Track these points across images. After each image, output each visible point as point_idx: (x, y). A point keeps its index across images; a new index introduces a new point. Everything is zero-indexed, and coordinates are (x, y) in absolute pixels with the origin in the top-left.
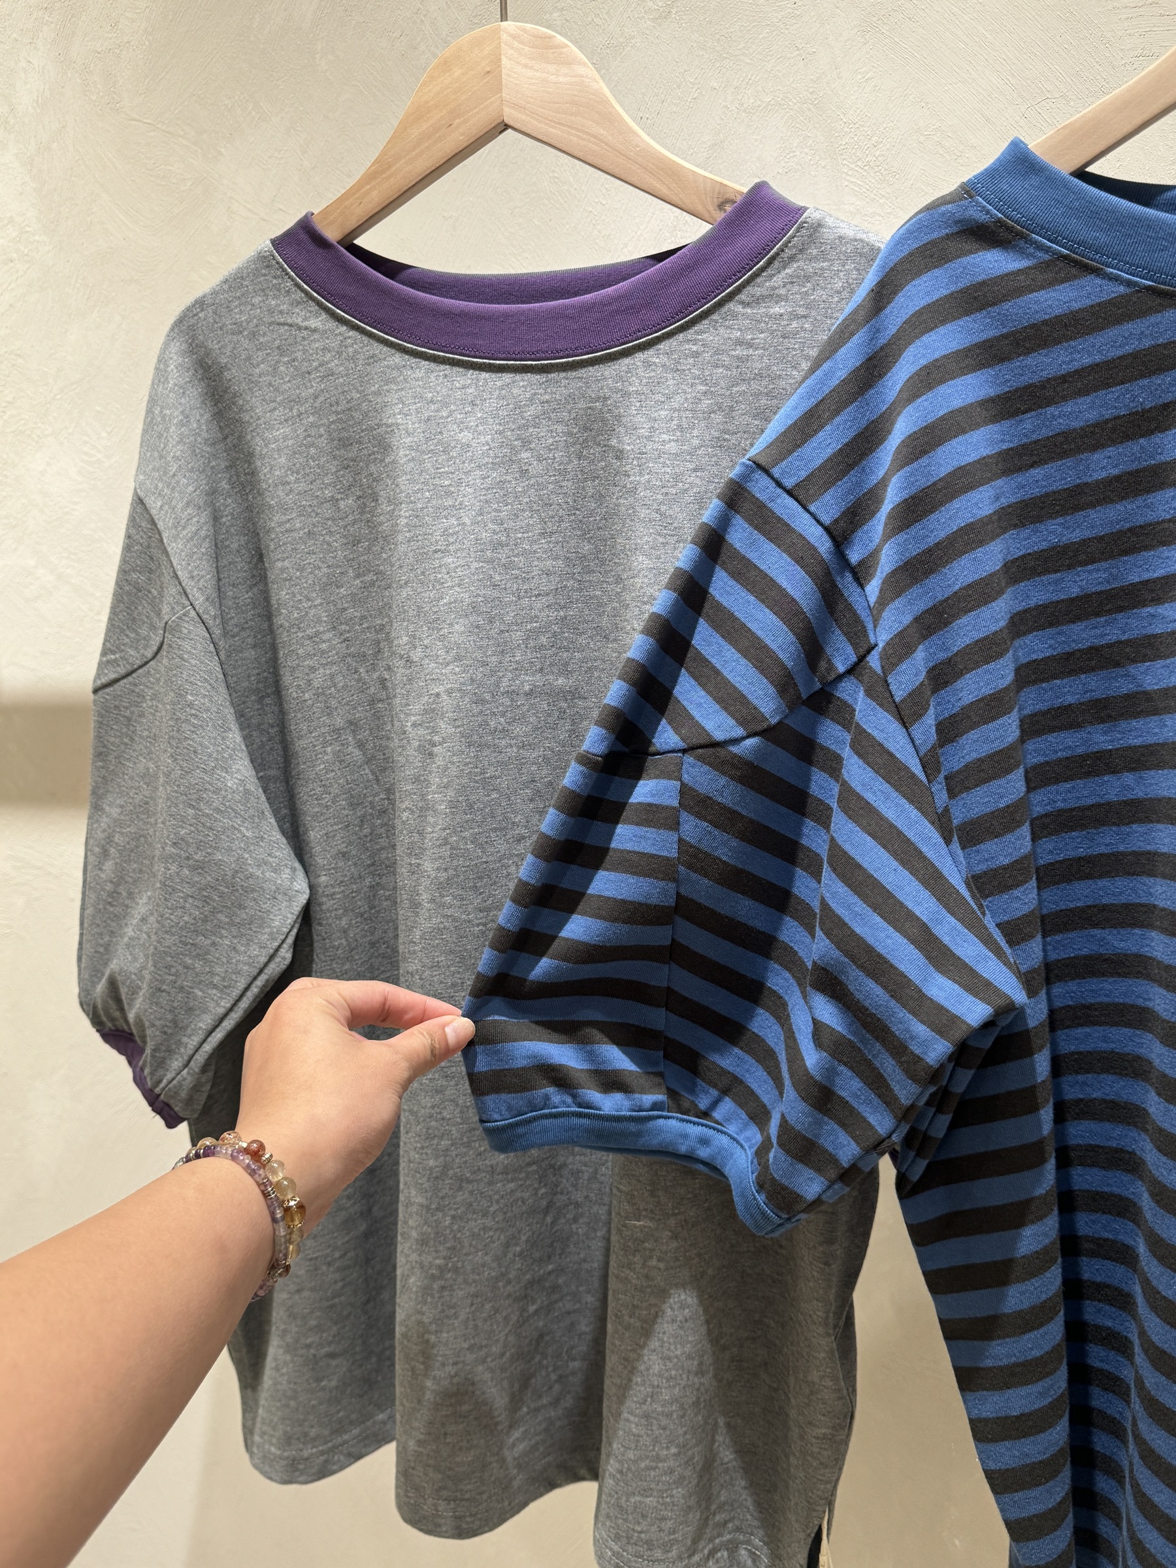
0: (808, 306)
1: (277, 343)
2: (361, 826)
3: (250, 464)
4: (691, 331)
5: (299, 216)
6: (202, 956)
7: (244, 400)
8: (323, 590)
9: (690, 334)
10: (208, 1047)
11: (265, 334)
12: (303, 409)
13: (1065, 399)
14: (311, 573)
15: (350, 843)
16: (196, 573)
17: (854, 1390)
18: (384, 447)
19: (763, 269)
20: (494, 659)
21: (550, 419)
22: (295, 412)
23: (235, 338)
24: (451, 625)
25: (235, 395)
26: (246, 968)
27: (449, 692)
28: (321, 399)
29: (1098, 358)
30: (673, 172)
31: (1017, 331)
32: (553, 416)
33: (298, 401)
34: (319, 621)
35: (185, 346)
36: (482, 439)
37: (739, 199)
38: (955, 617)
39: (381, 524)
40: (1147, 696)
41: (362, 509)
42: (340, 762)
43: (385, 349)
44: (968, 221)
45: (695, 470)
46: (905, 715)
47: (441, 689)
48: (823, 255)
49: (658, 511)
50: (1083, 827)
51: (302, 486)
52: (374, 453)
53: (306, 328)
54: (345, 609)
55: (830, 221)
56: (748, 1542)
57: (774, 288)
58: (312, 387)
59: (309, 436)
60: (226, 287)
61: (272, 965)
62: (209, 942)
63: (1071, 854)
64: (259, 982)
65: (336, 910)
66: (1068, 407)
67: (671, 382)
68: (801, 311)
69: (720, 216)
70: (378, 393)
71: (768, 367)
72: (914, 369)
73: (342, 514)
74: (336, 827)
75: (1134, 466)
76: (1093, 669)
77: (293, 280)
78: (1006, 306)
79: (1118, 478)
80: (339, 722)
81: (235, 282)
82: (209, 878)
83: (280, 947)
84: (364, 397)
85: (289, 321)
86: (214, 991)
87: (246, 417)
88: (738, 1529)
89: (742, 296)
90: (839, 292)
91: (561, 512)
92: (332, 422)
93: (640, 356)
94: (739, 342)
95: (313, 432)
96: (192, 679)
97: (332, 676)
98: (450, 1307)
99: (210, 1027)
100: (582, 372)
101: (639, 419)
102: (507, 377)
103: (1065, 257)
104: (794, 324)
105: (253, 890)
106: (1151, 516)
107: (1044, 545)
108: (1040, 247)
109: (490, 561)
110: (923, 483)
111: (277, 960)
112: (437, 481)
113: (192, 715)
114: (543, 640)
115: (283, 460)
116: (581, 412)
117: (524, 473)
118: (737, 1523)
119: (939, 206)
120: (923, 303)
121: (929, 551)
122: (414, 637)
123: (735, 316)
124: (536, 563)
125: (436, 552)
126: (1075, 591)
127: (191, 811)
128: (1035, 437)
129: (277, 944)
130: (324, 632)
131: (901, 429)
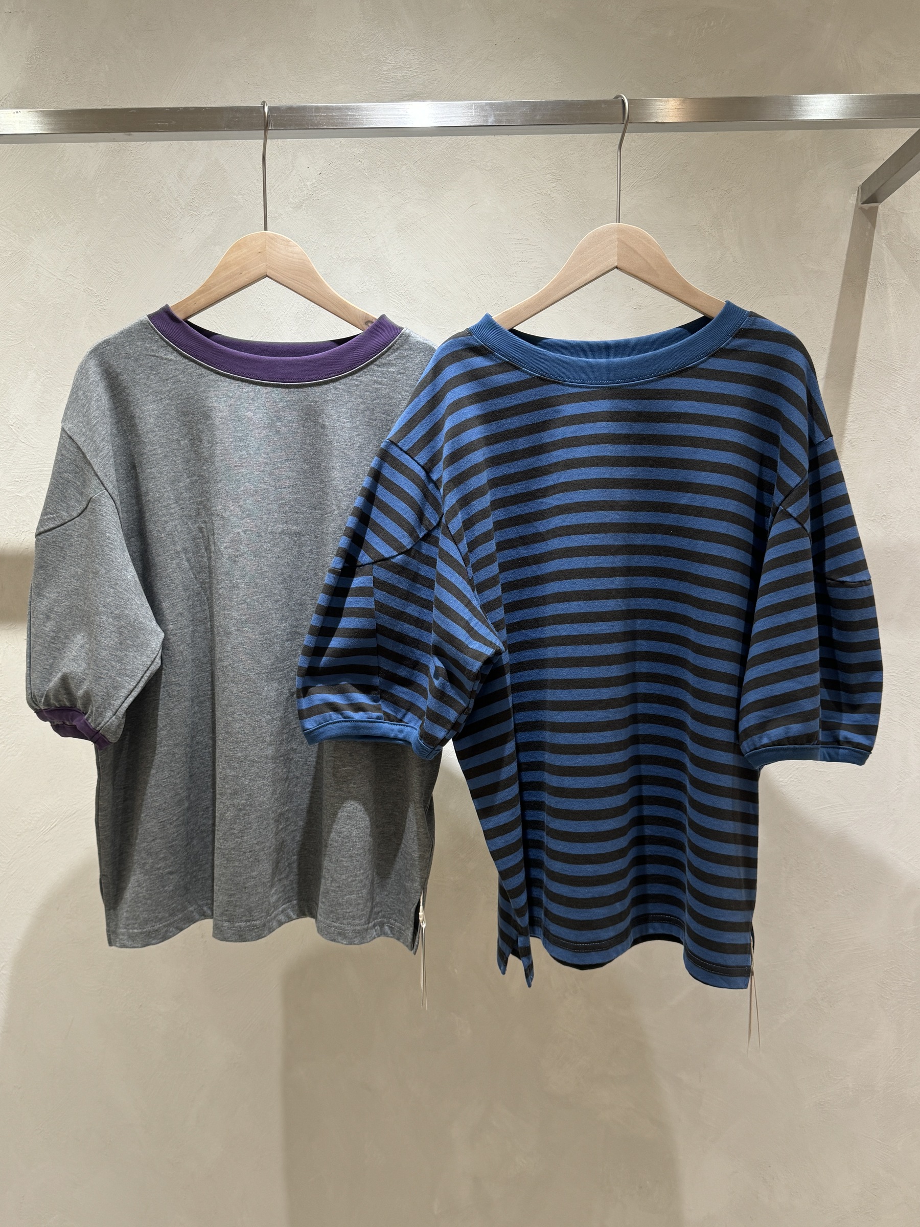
0: (405, 369)
1: (150, 364)
2: (188, 601)
3: (131, 421)
4: (355, 375)
5: (162, 305)
6: (120, 660)
7: (130, 390)
8: (172, 483)
9: (354, 377)
10: (126, 705)
11: (143, 360)
12: (163, 397)
13: (508, 417)
14: (166, 475)
15: (184, 609)
16: (108, 474)
17: (434, 837)
18: (208, 417)
19: (386, 352)
20: (265, 516)
21: (290, 409)
22: (159, 398)
23: (126, 361)
24: (245, 500)
25: (125, 387)
26: (141, 667)
27: (245, 532)
28: (173, 392)
29: (520, 402)
30: (345, 306)
31: (490, 390)
32: (291, 407)
33: (161, 393)
34: (170, 499)
35: (97, 362)
36: (258, 416)
37: (374, 321)
38: (471, 501)
39: (203, 453)
40: (541, 534)
41: (193, 445)
42: (179, 568)
43: (208, 372)
44: (470, 344)
45: (359, 435)
46: (456, 540)
47: (240, 530)
48: (410, 349)
49: (343, 452)
50: (518, 588)
51: (162, 433)
52: (200, 419)
53: (166, 359)
54: (182, 493)
55: (413, 334)
56: (388, 922)
57: (390, 360)
58: (168, 386)
59: (166, 409)
60: (122, 336)
61: (153, 666)
62: (123, 654)
63: (514, 600)
64: (148, 674)
65: (178, 641)
66: (509, 420)
67: (346, 397)
68: (402, 371)
69: (366, 328)
70: (204, 392)
71: (389, 394)
72: (451, 402)
73: (181, 447)
74: (177, 600)
75: (534, 444)
76: (520, 524)
77: (160, 336)
78: (485, 379)
79: (528, 449)
80: (179, 548)
81: (127, 334)
82: (122, 623)
83: (156, 657)
84: (196, 393)
85: (157, 355)
86: (127, 678)
87: (131, 399)
88: (384, 916)
89: (377, 363)
90: (417, 364)
91: (295, 451)
92: (179, 404)
93: (332, 385)
94: (376, 382)
95: (168, 407)
96: (108, 526)
97: (176, 526)
98: (248, 824)
99: (126, 695)
100: (305, 389)
101: (333, 411)
102: (269, 389)
103: (507, 362)
104: (399, 376)
105: (143, 630)
106: (540, 464)
107: (501, 474)
108: (498, 358)
109: (263, 471)
110: (457, 447)
111: (155, 664)
112: (236, 434)
113: (109, 543)
114: (287, 508)
115: (152, 420)
116: (305, 407)
117: (278, 432)
118: (383, 913)
119: (458, 337)
120: (453, 376)
121: (460, 474)
122: (225, 506)
123: (374, 371)
124: (284, 473)
125: (235, 466)
126: (513, 493)
127: (112, 590)
128: (497, 431)
129: (155, 656)
130: (171, 504)
131: (448, 425)
